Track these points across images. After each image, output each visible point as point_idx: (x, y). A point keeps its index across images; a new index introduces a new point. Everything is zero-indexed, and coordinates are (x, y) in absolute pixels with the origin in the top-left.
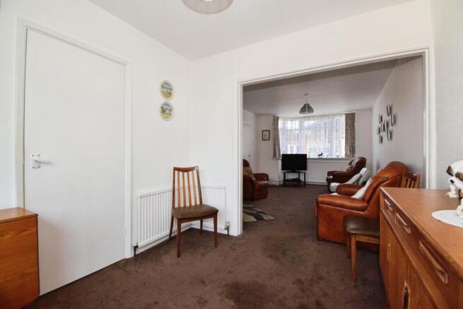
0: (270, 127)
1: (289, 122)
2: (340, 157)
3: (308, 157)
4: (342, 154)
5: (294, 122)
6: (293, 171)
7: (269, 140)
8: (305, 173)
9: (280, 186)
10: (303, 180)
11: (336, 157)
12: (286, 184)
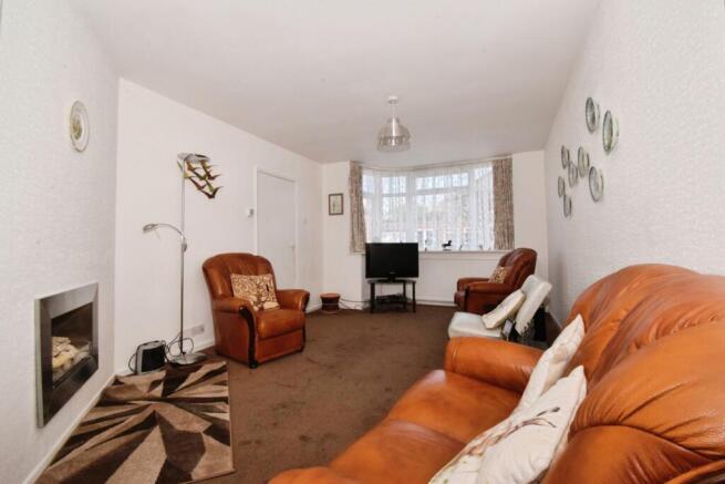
0: (345, 188)
1: (385, 180)
2: (485, 249)
3: (420, 249)
4: (490, 244)
5: (395, 179)
6: (391, 280)
7: (342, 213)
8: (414, 283)
9: (365, 311)
10: (411, 297)
11: (478, 249)
12: (377, 306)
